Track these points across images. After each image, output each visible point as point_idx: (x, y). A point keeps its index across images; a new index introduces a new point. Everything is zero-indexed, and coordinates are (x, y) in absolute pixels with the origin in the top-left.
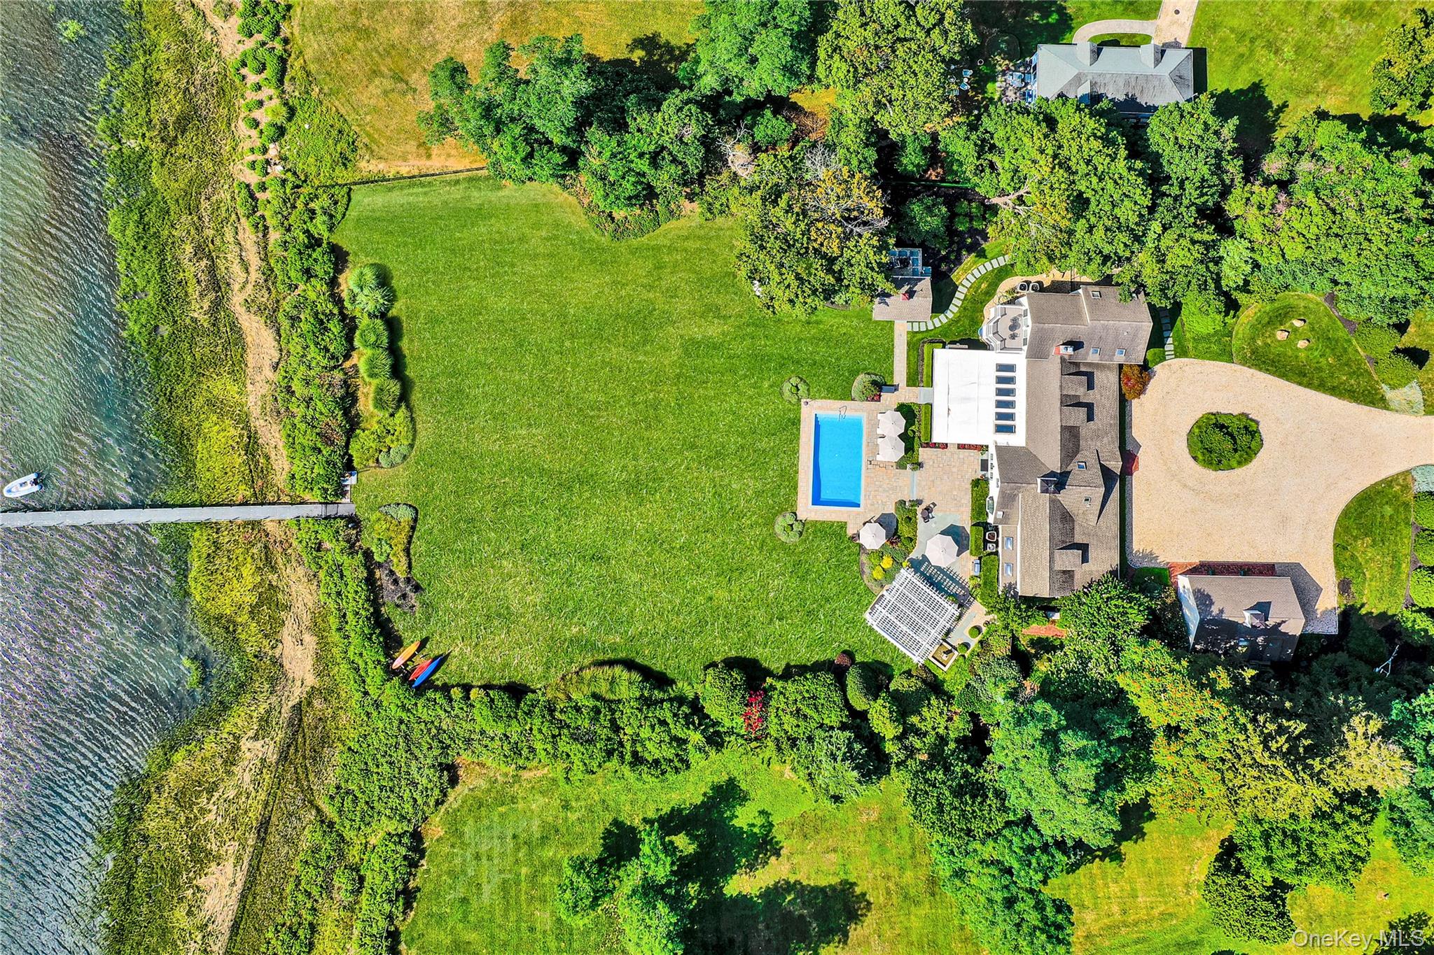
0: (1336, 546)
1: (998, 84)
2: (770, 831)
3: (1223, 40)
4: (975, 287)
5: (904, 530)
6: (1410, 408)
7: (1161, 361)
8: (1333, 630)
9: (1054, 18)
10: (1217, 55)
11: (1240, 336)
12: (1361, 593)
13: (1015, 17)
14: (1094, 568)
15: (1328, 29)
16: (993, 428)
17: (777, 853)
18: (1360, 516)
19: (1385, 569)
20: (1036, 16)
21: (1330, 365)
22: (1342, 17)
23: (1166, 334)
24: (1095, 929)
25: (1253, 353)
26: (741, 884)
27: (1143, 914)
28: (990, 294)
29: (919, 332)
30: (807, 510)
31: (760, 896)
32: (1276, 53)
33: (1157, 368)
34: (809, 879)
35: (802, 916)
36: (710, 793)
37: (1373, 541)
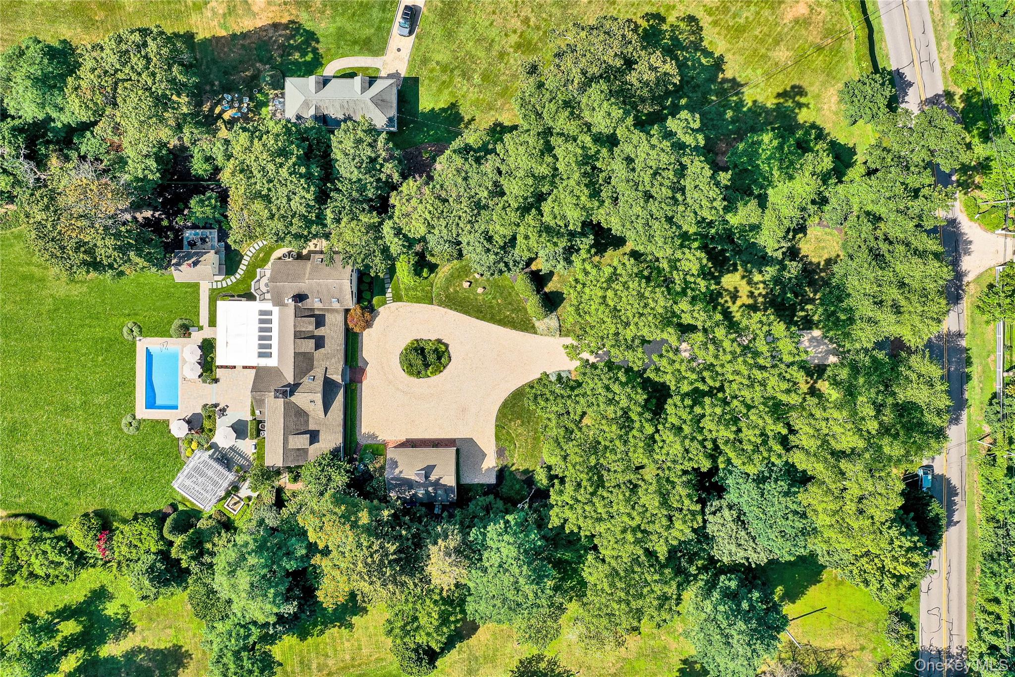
0: (497, 426)
1: (270, 108)
2: (128, 617)
3: (432, 71)
4: (255, 256)
5: (207, 424)
6: (549, 332)
7: (383, 305)
8: (493, 480)
9: (310, 57)
10: (426, 82)
11: (438, 285)
12: (512, 456)
13: (282, 56)
14: (323, 446)
15: (505, 61)
16: (256, 355)
17: (133, 630)
18: (513, 406)
19: (529, 441)
20: (297, 55)
21: (498, 304)
22: (515, 52)
23: (387, 286)
24: (334, 669)
25: (446, 297)
26: (110, 649)
27: (364, 660)
28: (265, 260)
29: (217, 289)
30: (142, 412)
31: (123, 656)
32: (468, 80)
33: (381, 309)
34: (153, 644)
35: (149, 667)
36: (89, 595)
37: (522, 422)
